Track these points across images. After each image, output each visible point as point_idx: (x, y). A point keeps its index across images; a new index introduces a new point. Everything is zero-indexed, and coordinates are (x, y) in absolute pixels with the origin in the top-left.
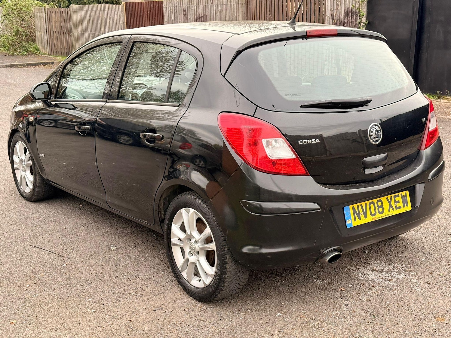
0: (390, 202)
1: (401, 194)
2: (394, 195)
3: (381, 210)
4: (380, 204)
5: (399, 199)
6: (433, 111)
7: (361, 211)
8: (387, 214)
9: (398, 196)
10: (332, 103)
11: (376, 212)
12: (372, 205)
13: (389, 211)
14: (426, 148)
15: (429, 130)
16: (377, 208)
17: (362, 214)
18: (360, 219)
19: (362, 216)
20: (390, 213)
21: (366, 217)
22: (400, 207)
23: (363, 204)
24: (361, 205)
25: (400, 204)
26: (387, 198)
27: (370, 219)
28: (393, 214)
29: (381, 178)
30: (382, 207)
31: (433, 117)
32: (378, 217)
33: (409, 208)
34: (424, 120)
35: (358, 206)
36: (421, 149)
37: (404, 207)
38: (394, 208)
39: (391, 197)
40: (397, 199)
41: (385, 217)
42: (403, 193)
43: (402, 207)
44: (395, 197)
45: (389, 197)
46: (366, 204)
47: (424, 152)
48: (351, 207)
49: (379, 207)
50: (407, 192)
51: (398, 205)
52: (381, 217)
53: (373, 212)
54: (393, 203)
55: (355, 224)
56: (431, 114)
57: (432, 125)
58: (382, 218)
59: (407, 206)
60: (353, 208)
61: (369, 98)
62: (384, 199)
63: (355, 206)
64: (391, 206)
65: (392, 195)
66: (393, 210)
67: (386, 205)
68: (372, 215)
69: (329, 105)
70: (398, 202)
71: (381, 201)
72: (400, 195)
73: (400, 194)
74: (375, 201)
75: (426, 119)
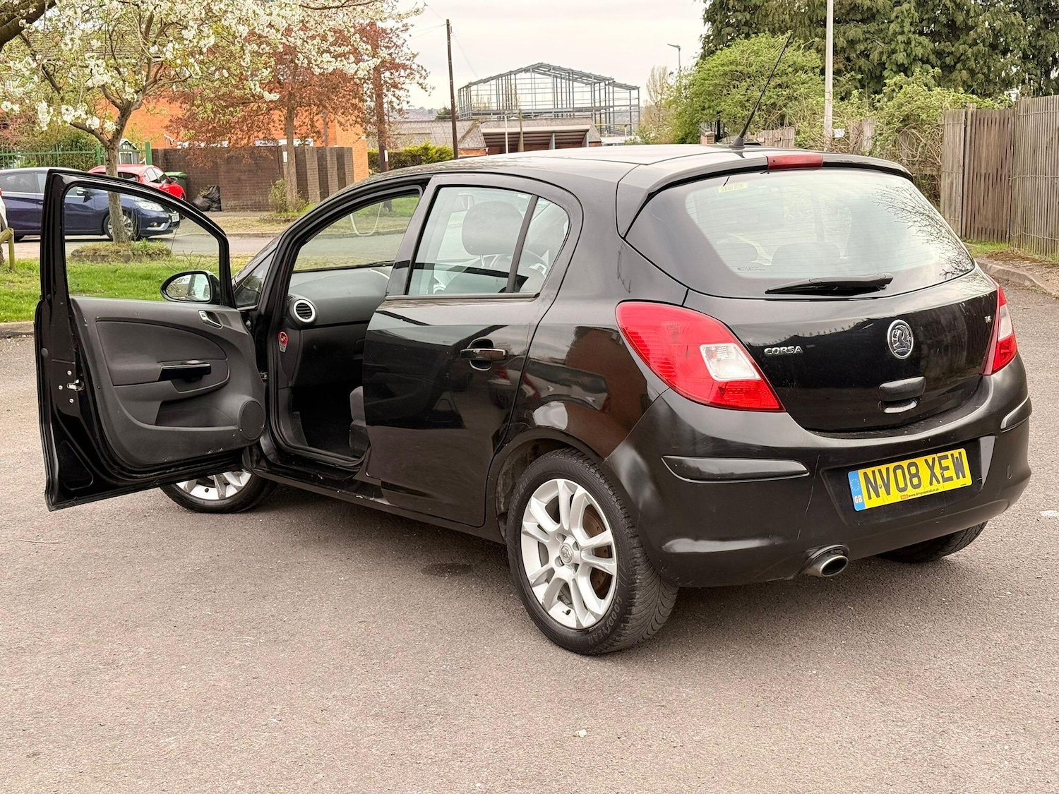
0: (931, 468)
1: (952, 455)
2: (939, 455)
3: (915, 481)
4: (913, 470)
5: (948, 463)
6: (1005, 305)
7: (879, 482)
8: (927, 489)
9: (946, 457)
10: (822, 283)
11: (906, 485)
12: (899, 472)
13: (931, 484)
14: (994, 372)
15: (999, 339)
16: (908, 477)
17: (881, 488)
18: (878, 496)
19: (882, 491)
20: (933, 487)
21: (888, 493)
22: (951, 479)
23: (883, 468)
24: (880, 471)
25: (951, 473)
26: (926, 461)
27: (895, 497)
28: (938, 489)
29: (914, 423)
30: (917, 475)
31: (1005, 315)
32: (912, 493)
33: (967, 481)
34: (988, 319)
35: (873, 472)
36: (985, 373)
37: (958, 478)
38: (941, 480)
39: (934, 459)
40: (944, 463)
41: (924, 495)
42: (956, 453)
43: (955, 477)
44: (940, 459)
45: (929, 458)
46: (888, 469)
47: (990, 379)
48: (861, 472)
49: (912, 476)
50: (963, 451)
51: (947, 474)
52: (917, 494)
53: (902, 485)
54: (937, 470)
55: (869, 504)
56: (1002, 309)
57: (1004, 330)
58: (919, 496)
59: (964, 477)
60: (865, 474)
61: (888, 276)
62: (920, 461)
63: (869, 471)
64: (933, 475)
65: (934, 456)
66: (939, 482)
67: (925, 473)
68: (901, 490)
69: (817, 287)
70: (947, 468)
71: (914, 464)
72: (950, 457)
73: (949, 453)
74: (905, 464)
75: (992, 318)
